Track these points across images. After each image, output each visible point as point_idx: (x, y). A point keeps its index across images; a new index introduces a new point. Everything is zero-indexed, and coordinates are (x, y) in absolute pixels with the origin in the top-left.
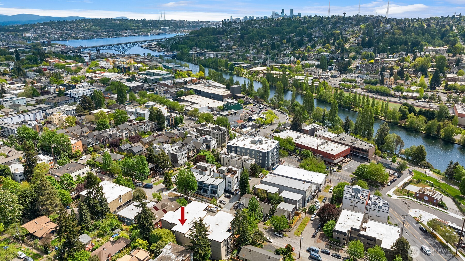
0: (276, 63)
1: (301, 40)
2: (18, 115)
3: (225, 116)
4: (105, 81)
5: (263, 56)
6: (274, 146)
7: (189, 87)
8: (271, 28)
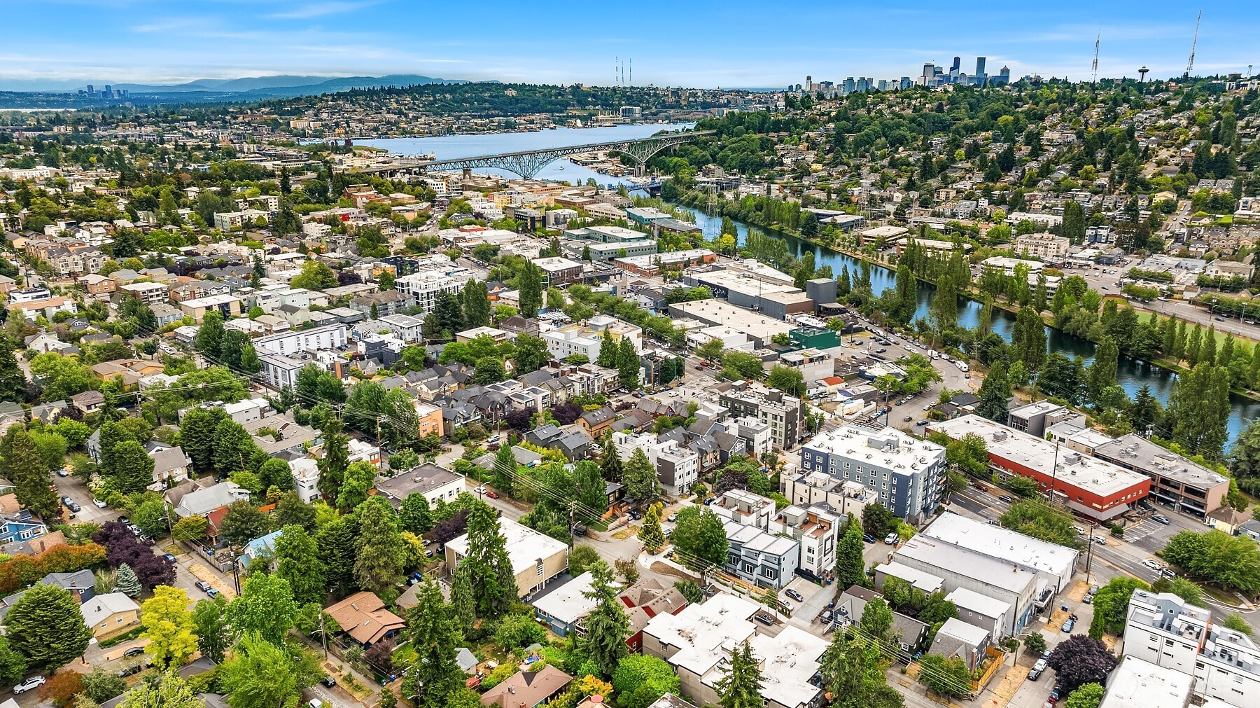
0: (934, 215)
1: (1010, 152)
2: (295, 333)
3: (795, 363)
4: (486, 254)
5: (897, 194)
6: (931, 462)
7: (696, 277)
8: (921, 116)
